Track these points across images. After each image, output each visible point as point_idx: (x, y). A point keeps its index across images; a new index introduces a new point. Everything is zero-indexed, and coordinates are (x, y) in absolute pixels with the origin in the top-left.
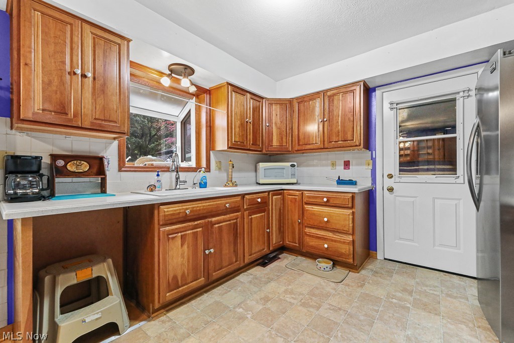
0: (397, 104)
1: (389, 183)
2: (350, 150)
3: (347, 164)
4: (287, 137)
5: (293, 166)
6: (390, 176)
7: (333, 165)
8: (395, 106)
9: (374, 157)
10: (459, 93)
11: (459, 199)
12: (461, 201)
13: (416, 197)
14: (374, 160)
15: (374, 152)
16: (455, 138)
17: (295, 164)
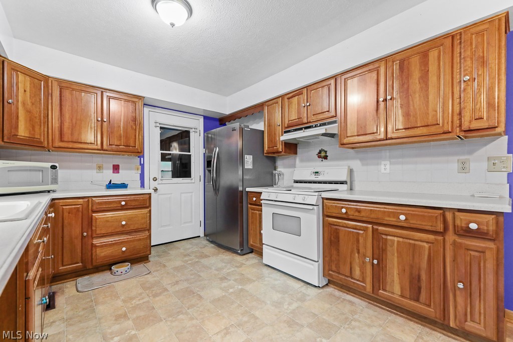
0: (160, 124)
1: (154, 184)
2: (120, 155)
3: (116, 168)
4: (41, 126)
5: (54, 167)
6: (155, 179)
7: (100, 168)
8: (158, 125)
9: (142, 163)
10: (192, 128)
11: (192, 193)
12: (193, 193)
13: (171, 194)
14: (142, 166)
15: (142, 159)
16: (190, 155)
17: (57, 165)
